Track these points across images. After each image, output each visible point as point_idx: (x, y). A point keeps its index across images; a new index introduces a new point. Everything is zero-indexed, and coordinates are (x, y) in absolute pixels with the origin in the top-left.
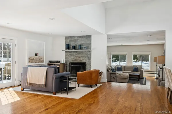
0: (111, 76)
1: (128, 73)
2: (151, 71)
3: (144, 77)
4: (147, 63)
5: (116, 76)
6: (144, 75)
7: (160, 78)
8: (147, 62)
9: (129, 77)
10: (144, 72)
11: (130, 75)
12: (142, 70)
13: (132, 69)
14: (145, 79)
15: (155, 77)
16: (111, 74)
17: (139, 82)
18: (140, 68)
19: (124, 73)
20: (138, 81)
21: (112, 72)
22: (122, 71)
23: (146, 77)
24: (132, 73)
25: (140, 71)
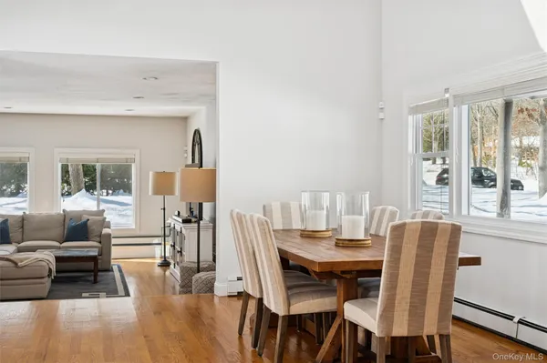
1: (47, 252)
2: (138, 233)
3: (113, 262)
4: (110, 198)
6: (115, 252)
7: (186, 259)
8: (108, 194)
9: (54, 269)
10: (114, 241)
11: (58, 259)
12: (105, 231)
13: (58, 232)
14: (120, 271)
15: (154, 258)
17: (97, 286)
18: (95, 222)
19: (19, 250)
20: (95, 282)
22: (10, 243)
23: (122, 263)
24: (60, 248)
25: (98, 239)
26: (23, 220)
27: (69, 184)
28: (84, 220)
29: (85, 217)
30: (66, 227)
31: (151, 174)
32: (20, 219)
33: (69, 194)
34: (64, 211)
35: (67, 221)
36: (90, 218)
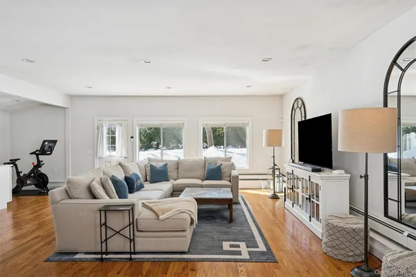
0: (105, 224)
5: (133, 224)
9: (196, 217)
10: (240, 177)
12: (234, 173)
13: (201, 173)
14: (245, 204)
15: (261, 189)
16: (106, 210)
18: (226, 166)
21: (117, 200)
22: (168, 180)
23: (243, 194)
25: (229, 179)
26: (178, 165)
27: (206, 143)
28: (218, 165)
29: (219, 163)
30: (206, 169)
31: (264, 132)
32: (176, 163)
33: (207, 147)
34: (205, 158)
35: (207, 164)
36: (223, 163)
